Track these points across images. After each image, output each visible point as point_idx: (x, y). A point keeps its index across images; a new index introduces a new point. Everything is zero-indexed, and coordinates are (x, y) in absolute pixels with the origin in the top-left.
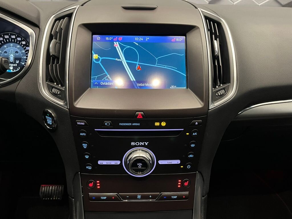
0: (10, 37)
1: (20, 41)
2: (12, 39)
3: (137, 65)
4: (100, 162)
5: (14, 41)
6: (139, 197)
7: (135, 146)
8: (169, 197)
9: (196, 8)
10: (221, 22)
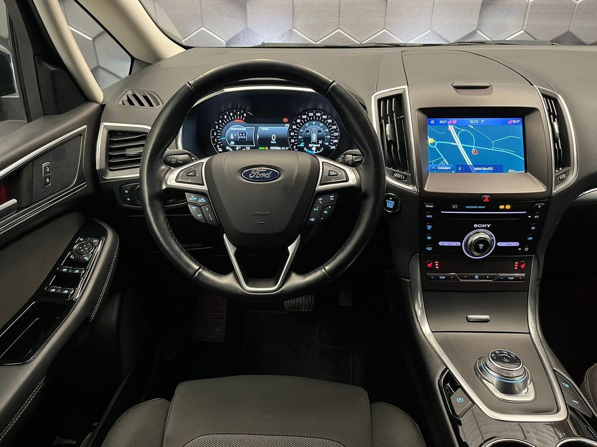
0: (315, 114)
1: (325, 119)
2: (316, 117)
3: (474, 150)
4: (441, 243)
5: (319, 119)
6: (477, 277)
7: (478, 228)
8: (506, 279)
9: (532, 85)
10: (558, 99)
